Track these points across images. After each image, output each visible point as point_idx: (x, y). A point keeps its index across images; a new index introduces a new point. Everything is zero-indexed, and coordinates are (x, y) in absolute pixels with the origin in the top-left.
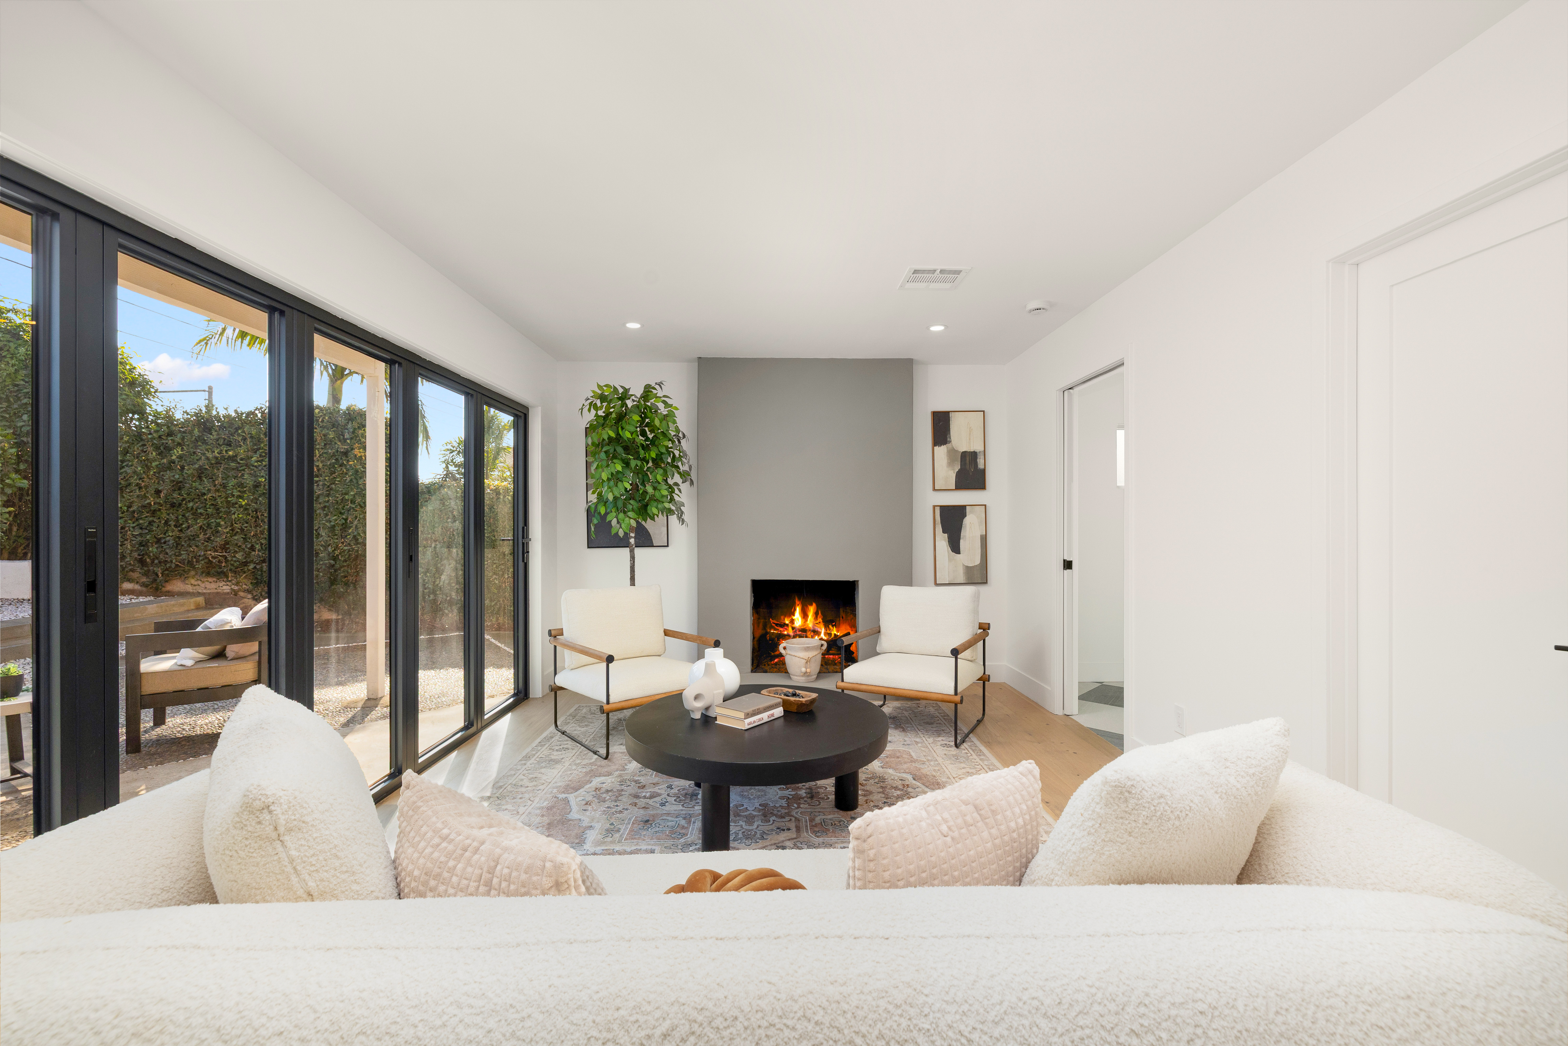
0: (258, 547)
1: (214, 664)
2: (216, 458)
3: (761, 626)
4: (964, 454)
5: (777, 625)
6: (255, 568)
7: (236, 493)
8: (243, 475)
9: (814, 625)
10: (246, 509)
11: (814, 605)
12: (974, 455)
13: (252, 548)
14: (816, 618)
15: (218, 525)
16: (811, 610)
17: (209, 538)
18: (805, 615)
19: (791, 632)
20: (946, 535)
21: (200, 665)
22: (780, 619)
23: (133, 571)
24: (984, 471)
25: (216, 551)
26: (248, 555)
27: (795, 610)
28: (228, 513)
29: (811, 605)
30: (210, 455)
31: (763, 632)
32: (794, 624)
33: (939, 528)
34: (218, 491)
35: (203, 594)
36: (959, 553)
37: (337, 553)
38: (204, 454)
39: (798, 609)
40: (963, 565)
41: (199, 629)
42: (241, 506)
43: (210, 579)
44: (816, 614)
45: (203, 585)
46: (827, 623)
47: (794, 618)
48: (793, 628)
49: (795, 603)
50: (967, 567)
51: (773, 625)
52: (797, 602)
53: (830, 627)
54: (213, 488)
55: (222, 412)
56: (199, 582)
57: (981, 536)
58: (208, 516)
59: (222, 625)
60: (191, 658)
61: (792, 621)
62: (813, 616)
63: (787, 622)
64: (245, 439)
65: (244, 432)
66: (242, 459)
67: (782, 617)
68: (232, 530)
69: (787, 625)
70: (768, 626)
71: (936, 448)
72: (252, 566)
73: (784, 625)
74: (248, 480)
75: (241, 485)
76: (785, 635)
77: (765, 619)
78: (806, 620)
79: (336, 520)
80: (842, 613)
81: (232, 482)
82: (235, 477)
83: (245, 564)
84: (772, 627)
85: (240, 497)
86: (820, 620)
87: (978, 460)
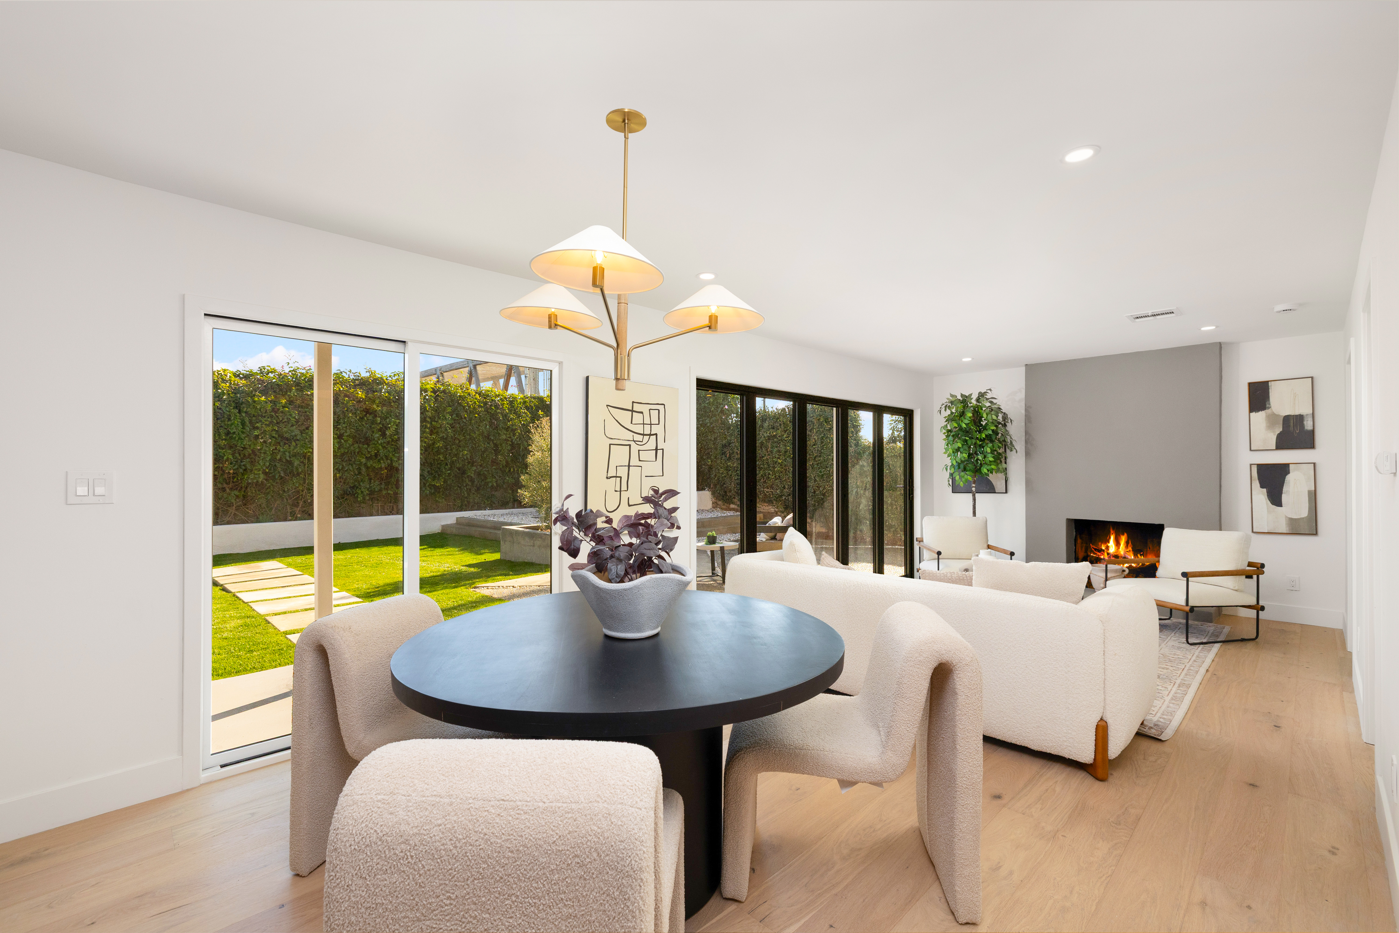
0: (787, 487)
1: (773, 541)
2: (768, 436)
3: (1084, 549)
4: (1287, 419)
5: (1095, 549)
6: (785, 499)
7: (777, 456)
8: (780, 446)
9: (1125, 553)
10: (781, 465)
11: (1125, 534)
12: (1300, 419)
13: (784, 488)
14: (1127, 547)
15: (769, 474)
16: (1123, 539)
17: (765, 481)
18: (1118, 543)
19: (1106, 557)
20: (1265, 490)
21: (768, 541)
22: (1098, 544)
23: (734, 498)
24: (1312, 432)
25: (768, 488)
26: (782, 492)
27: (1110, 538)
28: (774, 467)
29: (1123, 534)
30: (765, 435)
31: (1086, 554)
32: (1108, 550)
33: (1256, 484)
34: (769, 455)
35: (763, 512)
36: (1281, 506)
37: (824, 491)
38: (763, 434)
39: (1112, 537)
40: (1286, 517)
41: (767, 525)
42: (779, 463)
43: (765, 504)
44: (1127, 543)
45: (762, 507)
46: (1136, 551)
47: (1109, 545)
48: (1108, 554)
49: (1110, 532)
50: (1291, 519)
51: (1093, 549)
52: (1112, 532)
53: (1139, 555)
54: (767, 454)
55: (771, 410)
56: (761, 506)
57: (1309, 492)
58: (765, 469)
59: (775, 524)
60: (765, 538)
61: (1108, 548)
62: (1124, 544)
63: (1103, 548)
64: (780, 425)
65: (780, 421)
66: (779, 437)
67: (1100, 543)
68: (775, 477)
69: (1104, 551)
70: (1089, 550)
71: (1253, 414)
72: (784, 498)
73: (1101, 551)
74: (783, 449)
75: (779, 451)
76: (1101, 559)
77: (1087, 544)
78: (1119, 548)
79: (824, 471)
80: (1150, 545)
81: (775, 450)
82: (777, 447)
83: (781, 496)
84: (1092, 552)
85: (779, 458)
86: (1130, 548)
87: (1305, 423)
